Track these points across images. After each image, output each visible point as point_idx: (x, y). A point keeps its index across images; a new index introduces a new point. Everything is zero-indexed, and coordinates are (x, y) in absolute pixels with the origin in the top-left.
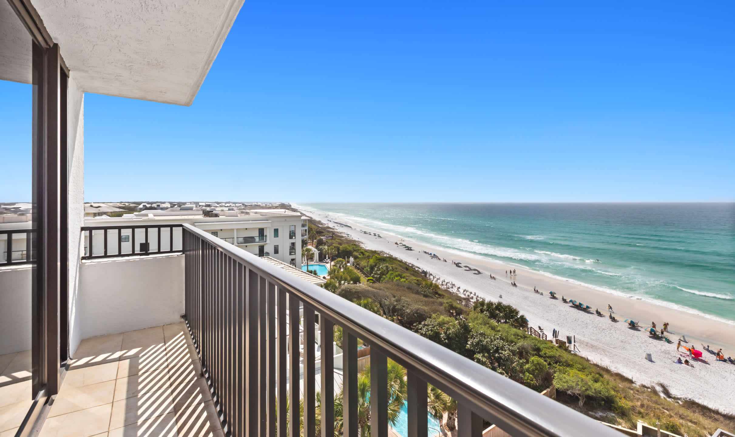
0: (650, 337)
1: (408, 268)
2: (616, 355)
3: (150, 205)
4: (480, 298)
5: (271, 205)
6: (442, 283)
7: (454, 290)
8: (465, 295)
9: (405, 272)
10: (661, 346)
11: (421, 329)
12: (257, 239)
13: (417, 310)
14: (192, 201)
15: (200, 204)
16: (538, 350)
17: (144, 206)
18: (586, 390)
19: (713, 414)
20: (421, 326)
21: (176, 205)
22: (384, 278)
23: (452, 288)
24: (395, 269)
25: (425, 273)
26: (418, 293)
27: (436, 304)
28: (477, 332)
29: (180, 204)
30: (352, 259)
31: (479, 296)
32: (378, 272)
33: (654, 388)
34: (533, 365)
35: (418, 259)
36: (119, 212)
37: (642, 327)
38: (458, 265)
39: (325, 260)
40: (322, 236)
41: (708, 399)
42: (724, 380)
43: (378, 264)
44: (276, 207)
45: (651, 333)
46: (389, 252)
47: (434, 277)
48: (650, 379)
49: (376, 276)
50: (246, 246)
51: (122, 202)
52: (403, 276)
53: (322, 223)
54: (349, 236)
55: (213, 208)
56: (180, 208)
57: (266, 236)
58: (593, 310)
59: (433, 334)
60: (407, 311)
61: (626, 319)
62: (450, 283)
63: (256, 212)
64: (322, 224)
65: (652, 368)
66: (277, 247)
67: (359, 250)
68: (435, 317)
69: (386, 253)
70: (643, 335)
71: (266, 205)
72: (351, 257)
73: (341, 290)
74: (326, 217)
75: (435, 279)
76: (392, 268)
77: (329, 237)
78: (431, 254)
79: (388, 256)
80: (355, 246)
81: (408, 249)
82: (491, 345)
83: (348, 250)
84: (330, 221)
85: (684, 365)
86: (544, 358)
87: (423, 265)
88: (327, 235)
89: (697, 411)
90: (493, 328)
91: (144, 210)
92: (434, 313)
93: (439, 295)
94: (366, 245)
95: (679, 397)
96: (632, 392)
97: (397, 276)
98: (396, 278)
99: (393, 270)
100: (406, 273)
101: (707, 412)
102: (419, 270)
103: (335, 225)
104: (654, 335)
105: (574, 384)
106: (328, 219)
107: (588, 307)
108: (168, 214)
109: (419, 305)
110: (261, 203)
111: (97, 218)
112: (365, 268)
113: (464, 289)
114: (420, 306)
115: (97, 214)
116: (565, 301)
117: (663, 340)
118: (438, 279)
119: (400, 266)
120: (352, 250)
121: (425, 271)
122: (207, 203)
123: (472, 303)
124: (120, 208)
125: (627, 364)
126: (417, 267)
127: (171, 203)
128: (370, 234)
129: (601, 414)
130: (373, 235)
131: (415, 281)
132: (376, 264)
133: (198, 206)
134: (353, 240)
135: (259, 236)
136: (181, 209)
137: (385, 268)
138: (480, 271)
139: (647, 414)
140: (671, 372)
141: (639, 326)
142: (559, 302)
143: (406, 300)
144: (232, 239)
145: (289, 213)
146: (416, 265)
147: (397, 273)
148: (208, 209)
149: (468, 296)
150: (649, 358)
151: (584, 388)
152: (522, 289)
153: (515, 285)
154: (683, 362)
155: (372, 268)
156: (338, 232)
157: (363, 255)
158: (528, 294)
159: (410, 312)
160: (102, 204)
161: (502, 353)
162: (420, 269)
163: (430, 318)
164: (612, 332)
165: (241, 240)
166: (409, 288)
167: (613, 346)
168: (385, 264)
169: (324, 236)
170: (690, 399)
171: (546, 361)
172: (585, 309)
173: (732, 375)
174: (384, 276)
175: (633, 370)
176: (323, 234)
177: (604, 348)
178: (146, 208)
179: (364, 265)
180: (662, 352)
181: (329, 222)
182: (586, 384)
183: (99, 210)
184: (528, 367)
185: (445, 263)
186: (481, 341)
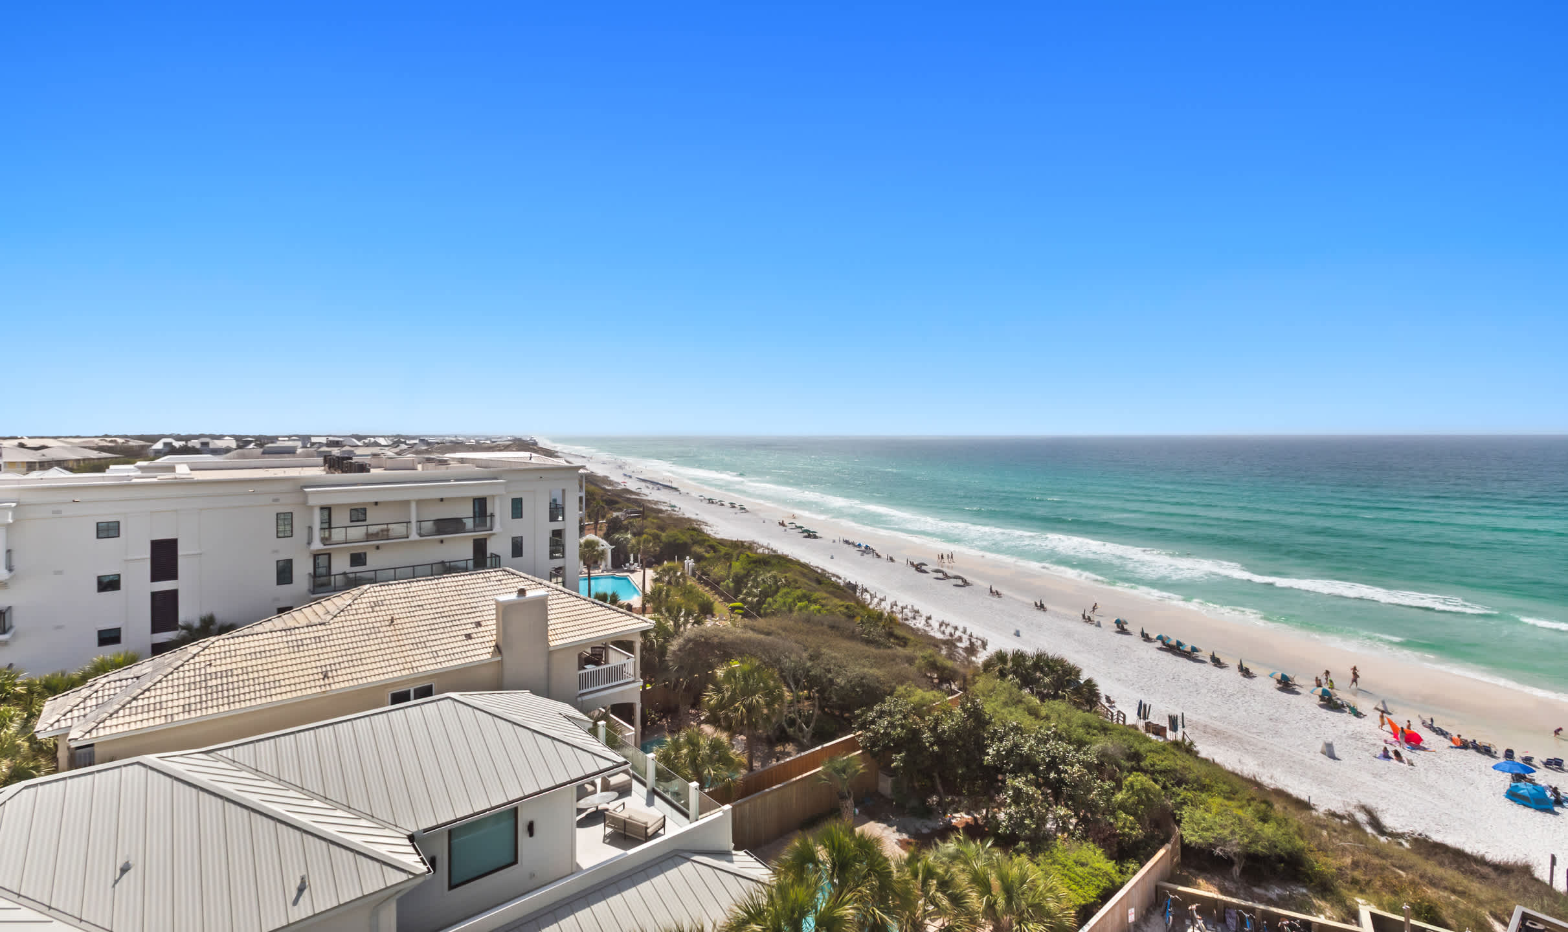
0: (1321, 706)
1: (821, 579)
2: (1266, 749)
3: (182, 443)
4: (977, 638)
5: (489, 442)
6: (892, 607)
7: (919, 624)
8: (943, 633)
9: (816, 590)
10: (1344, 725)
11: (873, 722)
12: (469, 523)
13: (862, 679)
14: (291, 434)
15: (314, 440)
16: (1136, 757)
17: (165, 444)
18: (1250, 843)
19: (1475, 866)
20: (871, 715)
21: (251, 442)
22: (770, 604)
23: (914, 618)
24: (793, 583)
25: (853, 587)
26: (853, 637)
27: (898, 660)
28: (1005, 726)
29: (261, 441)
30: (689, 562)
31: (974, 635)
32: (755, 591)
33: (1353, 815)
34: (1133, 793)
35: (832, 558)
36: (99, 459)
37: (1301, 686)
38: (919, 568)
39: (627, 564)
40: (615, 511)
41: (1452, 831)
42: (1471, 788)
43: (752, 572)
44: (506, 448)
45: (1322, 698)
46: (769, 544)
47: (872, 597)
48: (1339, 798)
49: (750, 599)
50: (442, 541)
51: (107, 436)
52: (813, 598)
53: (611, 481)
54: (675, 509)
55: (347, 448)
56: (261, 450)
57: (492, 515)
58: (1204, 655)
59: (906, 733)
60: (838, 680)
61: (1272, 671)
62: (909, 607)
63: (462, 458)
64: (611, 483)
65: (1337, 773)
66: (519, 540)
67: (705, 541)
68: (904, 692)
69: (762, 546)
70: (1307, 702)
71: (477, 442)
72: (688, 557)
73: (685, 640)
74: (620, 467)
75: (876, 600)
76: (786, 581)
77: (632, 513)
78: (859, 545)
79: (766, 551)
80: (694, 533)
81: (809, 536)
82: (1038, 752)
83: (681, 542)
84: (630, 477)
85: (1394, 762)
86: (1150, 774)
87: (844, 570)
88: (628, 507)
89: (1447, 862)
90: (1033, 713)
91: (165, 454)
92: (902, 683)
93: (897, 637)
94: (715, 529)
95: (1400, 831)
96: (1325, 833)
97: (800, 599)
98: (799, 604)
99: (788, 584)
100: (819, 591)
101: (1464, 862)
102: (839, 581)
103: (643, 485)
104: (1330, 702)
105: (1226, 832)
106: (623, 472)
107: (1194, 649)
108: (230, 465)
109: (864, 666)
110: (465, 437)
111: (34, 475)
112: (724, 581)
113: (941, 621)
114: (866, 670)
115: (37, 465)
116: (1146, 638)
117: (1346, 712)
118: (882, 600)
119: (804, 575)
120: (689, 541)
121: (853, 582)
122: (331, 438)
123: (961, 652)
124: (101, 449)
125: (1291, 767)
126: (834, 575)
127: (237, 438)
128: (722, 505)
129: (1278, 891)
130: (729, 505)
131: (842, 609)
132: (749, 572)
133: (309, 446)
134: (685, 519)
135: (474, 517)
136: (263, 453)
137: (770, 582)
138: (969, 579)
139: (1368, 883)
140: (1374, 779)
141: (1295, 685)
142: (1135, 641)
143: (833, 655)
144: (405, 524)
145: (537, 459)
146: (830, 571)
147: (799, 592)
148: (336, 451)
149: (951, 635)
150: (1329, 752)
151: (1246, 840)
152: (1057, 615)
153: (1042, 607)
154: (1391, 754)
155: (739, 582)
156: (649, 501)
157: (715, 552)
158: (1071, 625)
159: (845, 684)
160: (51, 440)
161: (1066, 772)
162: (840, 578)
163: (891, 694)
164: (1247, 699)
165: (428, 526)
166: (832, 627)
167: (1255, 730)
168: (769, 572)
169: (620, 510)
170: (1420, 835)
171: (1156, 781)
172: (1189, 653)
173: (1483, 776)
174: (770, 600)
175: (1304, 780)
176: (617, 506)
177: (1238, 735)
178: (172, 450)
179: (719, 574)
180: (1349, 737)
181: (627, 480)
182: (1249, 830)
183: (44, 455)
184: (1122, 799)
185: (891, 563)
186: (1016, 745)
